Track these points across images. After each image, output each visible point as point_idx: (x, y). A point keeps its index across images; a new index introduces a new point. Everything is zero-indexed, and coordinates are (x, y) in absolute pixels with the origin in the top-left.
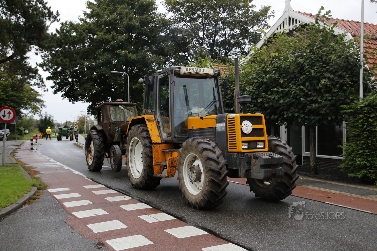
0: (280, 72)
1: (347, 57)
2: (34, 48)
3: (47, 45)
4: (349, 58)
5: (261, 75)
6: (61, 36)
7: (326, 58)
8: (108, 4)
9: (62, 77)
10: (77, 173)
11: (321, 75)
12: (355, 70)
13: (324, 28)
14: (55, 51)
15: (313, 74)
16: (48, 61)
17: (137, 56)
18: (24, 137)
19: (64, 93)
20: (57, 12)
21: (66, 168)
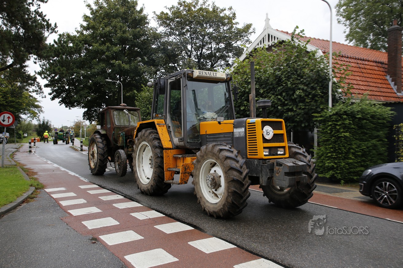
0: (260, 83)
1: (318, 71)
2: (33, 57)
3: (45, 55)
4: (320, 72)
5: (243, 85)
6: (59, 46)
7: (301, 71)
8: (103, 17)
9: (59, 85)
10: (73, 174)
11: (296, 86)
12: (325, 82)
13: (299, 45)
14: (52, 60)
15: (289, 85)
16: (46, 69)
17: (130, 66)
18: (22, 140)
19: (61, 99)
20: (56, 24)
21: (63, 169)
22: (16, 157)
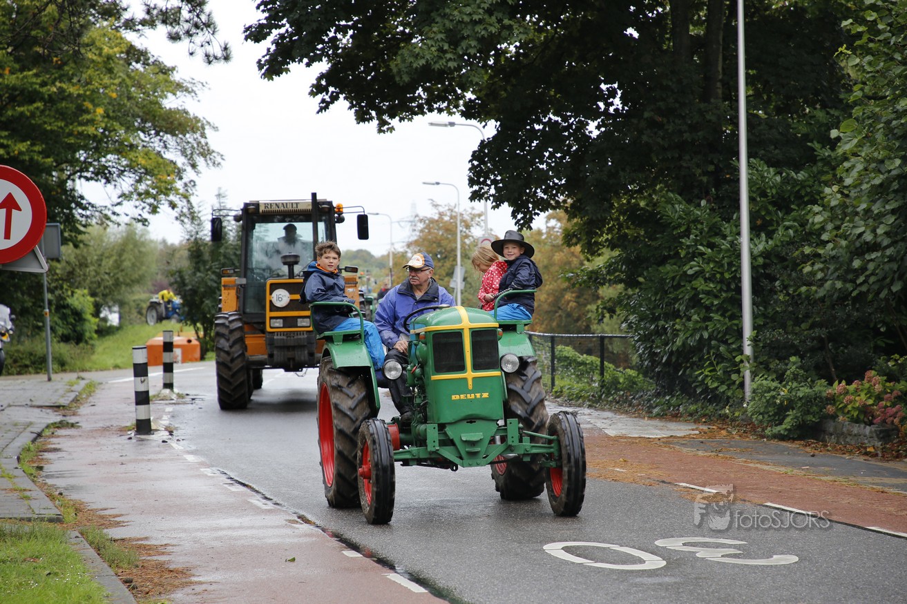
18: (93, 350)
22: (55, 464)
